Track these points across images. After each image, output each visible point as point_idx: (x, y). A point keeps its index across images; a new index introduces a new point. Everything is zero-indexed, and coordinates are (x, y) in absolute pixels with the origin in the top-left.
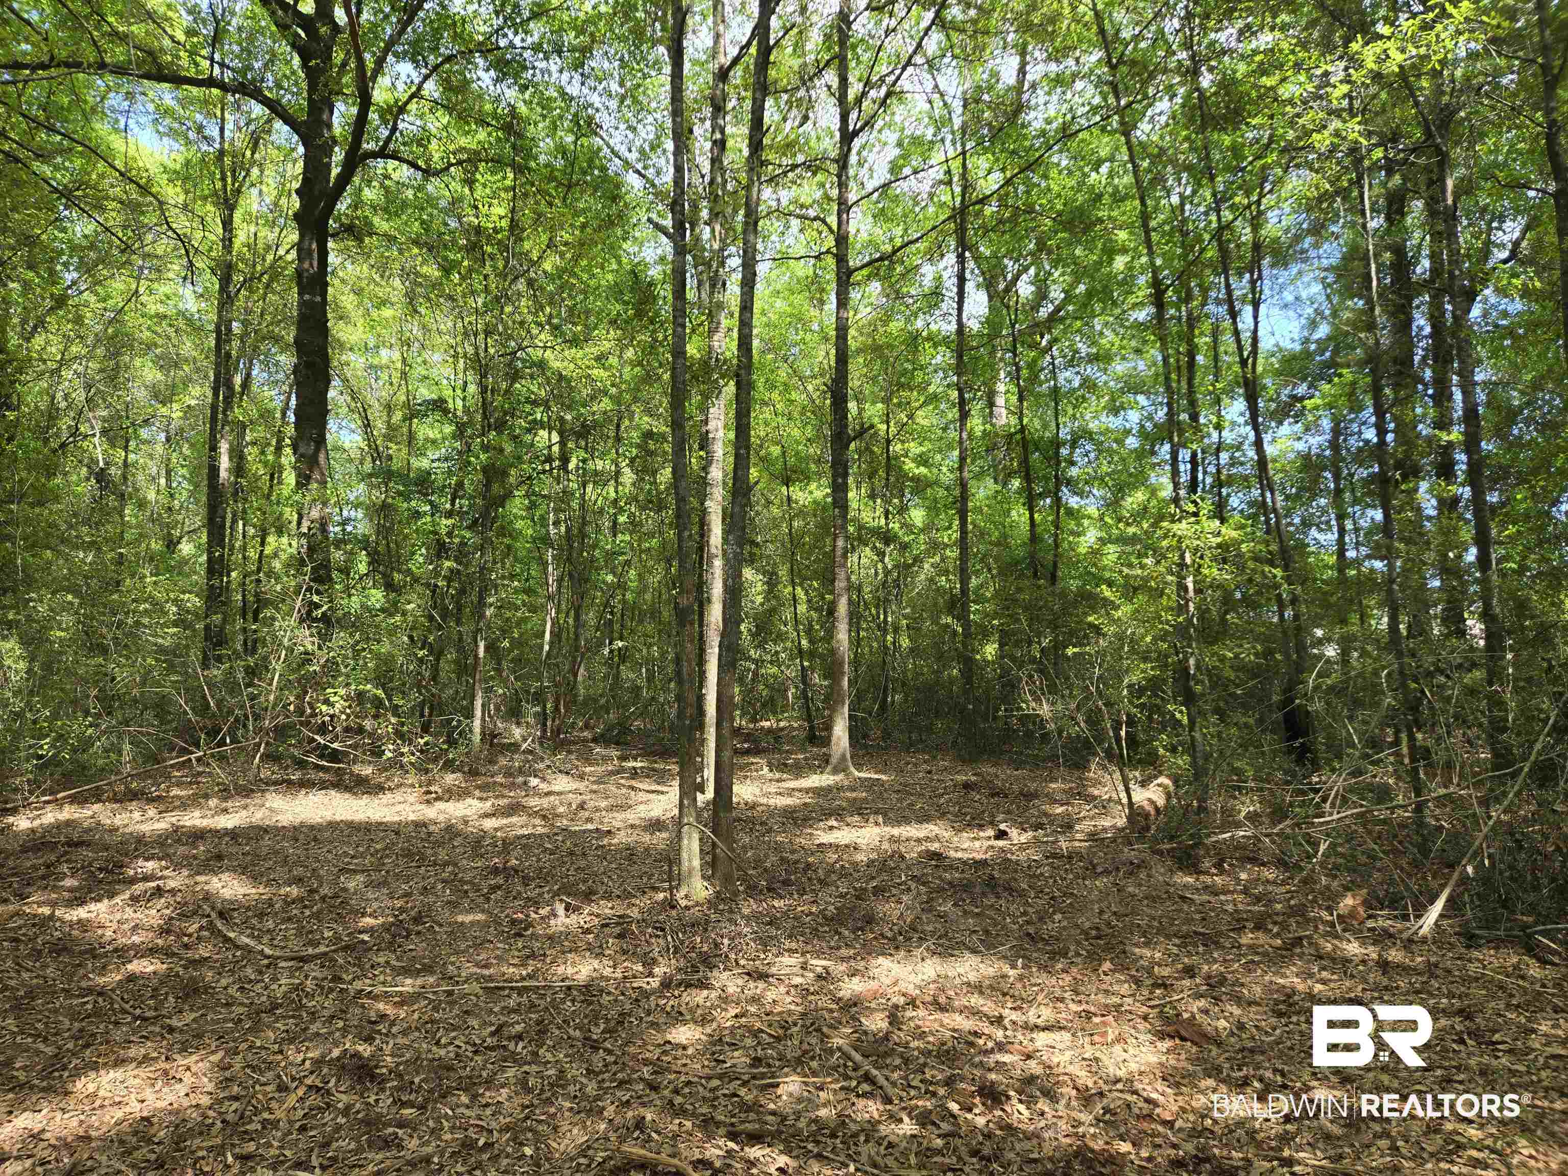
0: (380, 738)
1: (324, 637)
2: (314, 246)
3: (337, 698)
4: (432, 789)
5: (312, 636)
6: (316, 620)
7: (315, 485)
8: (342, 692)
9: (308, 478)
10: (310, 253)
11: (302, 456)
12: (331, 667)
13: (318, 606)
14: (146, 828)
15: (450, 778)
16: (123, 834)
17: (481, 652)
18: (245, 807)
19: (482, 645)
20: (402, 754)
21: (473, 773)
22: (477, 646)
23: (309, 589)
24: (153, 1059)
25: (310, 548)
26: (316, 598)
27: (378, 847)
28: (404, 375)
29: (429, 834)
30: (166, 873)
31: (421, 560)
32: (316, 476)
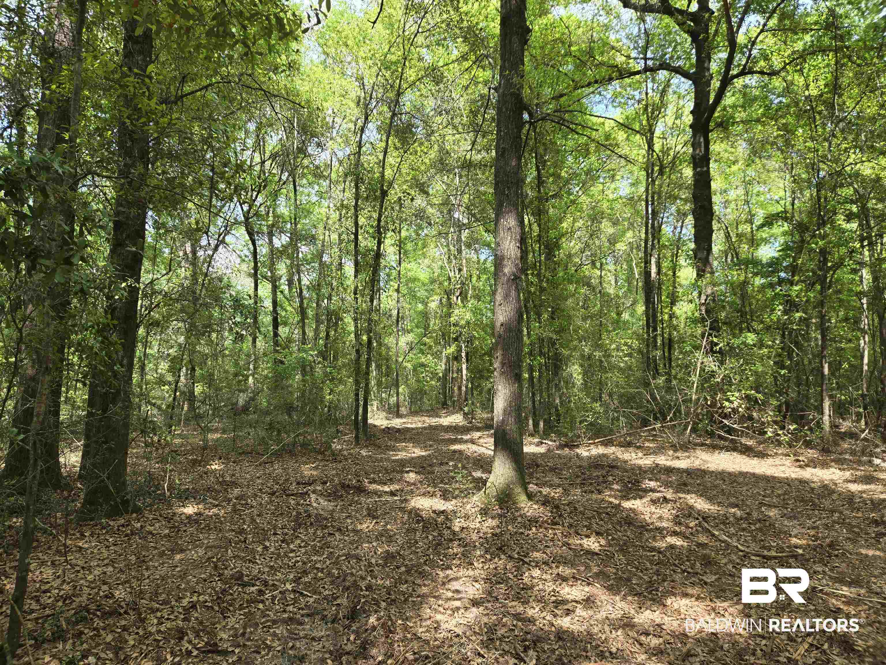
0: (763, 423)
1: (722, 363)
2: (702, 140)
3: (734, 398)
4: (801, 458)
5: (714, 361)
6: (716, 352)
7: (709, 275)
8: (737, 394)
9: (704, 271)
10: (700, 143)
11: (700, 259)
12: (727, 380)
13: (716, 344)
14: (641, 462)
15: (812, 453)
16: (631, 465)
17: (826, 371)
18: (689, 457)
19: (826, 366)
20: (779, 435)
21: (825, 451)
22: (823, 367)
23: (710, 335)
24: (702, 598)
25: (707, 311)
26: (715, 340)
27: (780, 492)
28: (747, 202)
29: (813, 489)
30: (662, 489)
31: (779, 313)
32: (708, 269)
